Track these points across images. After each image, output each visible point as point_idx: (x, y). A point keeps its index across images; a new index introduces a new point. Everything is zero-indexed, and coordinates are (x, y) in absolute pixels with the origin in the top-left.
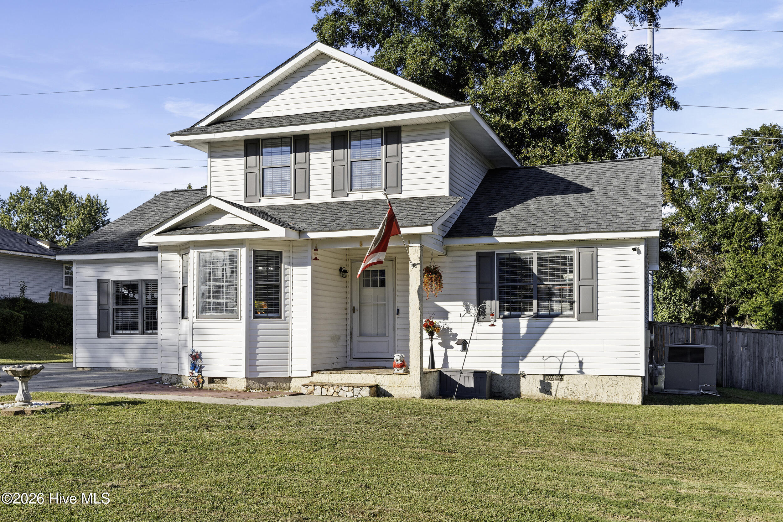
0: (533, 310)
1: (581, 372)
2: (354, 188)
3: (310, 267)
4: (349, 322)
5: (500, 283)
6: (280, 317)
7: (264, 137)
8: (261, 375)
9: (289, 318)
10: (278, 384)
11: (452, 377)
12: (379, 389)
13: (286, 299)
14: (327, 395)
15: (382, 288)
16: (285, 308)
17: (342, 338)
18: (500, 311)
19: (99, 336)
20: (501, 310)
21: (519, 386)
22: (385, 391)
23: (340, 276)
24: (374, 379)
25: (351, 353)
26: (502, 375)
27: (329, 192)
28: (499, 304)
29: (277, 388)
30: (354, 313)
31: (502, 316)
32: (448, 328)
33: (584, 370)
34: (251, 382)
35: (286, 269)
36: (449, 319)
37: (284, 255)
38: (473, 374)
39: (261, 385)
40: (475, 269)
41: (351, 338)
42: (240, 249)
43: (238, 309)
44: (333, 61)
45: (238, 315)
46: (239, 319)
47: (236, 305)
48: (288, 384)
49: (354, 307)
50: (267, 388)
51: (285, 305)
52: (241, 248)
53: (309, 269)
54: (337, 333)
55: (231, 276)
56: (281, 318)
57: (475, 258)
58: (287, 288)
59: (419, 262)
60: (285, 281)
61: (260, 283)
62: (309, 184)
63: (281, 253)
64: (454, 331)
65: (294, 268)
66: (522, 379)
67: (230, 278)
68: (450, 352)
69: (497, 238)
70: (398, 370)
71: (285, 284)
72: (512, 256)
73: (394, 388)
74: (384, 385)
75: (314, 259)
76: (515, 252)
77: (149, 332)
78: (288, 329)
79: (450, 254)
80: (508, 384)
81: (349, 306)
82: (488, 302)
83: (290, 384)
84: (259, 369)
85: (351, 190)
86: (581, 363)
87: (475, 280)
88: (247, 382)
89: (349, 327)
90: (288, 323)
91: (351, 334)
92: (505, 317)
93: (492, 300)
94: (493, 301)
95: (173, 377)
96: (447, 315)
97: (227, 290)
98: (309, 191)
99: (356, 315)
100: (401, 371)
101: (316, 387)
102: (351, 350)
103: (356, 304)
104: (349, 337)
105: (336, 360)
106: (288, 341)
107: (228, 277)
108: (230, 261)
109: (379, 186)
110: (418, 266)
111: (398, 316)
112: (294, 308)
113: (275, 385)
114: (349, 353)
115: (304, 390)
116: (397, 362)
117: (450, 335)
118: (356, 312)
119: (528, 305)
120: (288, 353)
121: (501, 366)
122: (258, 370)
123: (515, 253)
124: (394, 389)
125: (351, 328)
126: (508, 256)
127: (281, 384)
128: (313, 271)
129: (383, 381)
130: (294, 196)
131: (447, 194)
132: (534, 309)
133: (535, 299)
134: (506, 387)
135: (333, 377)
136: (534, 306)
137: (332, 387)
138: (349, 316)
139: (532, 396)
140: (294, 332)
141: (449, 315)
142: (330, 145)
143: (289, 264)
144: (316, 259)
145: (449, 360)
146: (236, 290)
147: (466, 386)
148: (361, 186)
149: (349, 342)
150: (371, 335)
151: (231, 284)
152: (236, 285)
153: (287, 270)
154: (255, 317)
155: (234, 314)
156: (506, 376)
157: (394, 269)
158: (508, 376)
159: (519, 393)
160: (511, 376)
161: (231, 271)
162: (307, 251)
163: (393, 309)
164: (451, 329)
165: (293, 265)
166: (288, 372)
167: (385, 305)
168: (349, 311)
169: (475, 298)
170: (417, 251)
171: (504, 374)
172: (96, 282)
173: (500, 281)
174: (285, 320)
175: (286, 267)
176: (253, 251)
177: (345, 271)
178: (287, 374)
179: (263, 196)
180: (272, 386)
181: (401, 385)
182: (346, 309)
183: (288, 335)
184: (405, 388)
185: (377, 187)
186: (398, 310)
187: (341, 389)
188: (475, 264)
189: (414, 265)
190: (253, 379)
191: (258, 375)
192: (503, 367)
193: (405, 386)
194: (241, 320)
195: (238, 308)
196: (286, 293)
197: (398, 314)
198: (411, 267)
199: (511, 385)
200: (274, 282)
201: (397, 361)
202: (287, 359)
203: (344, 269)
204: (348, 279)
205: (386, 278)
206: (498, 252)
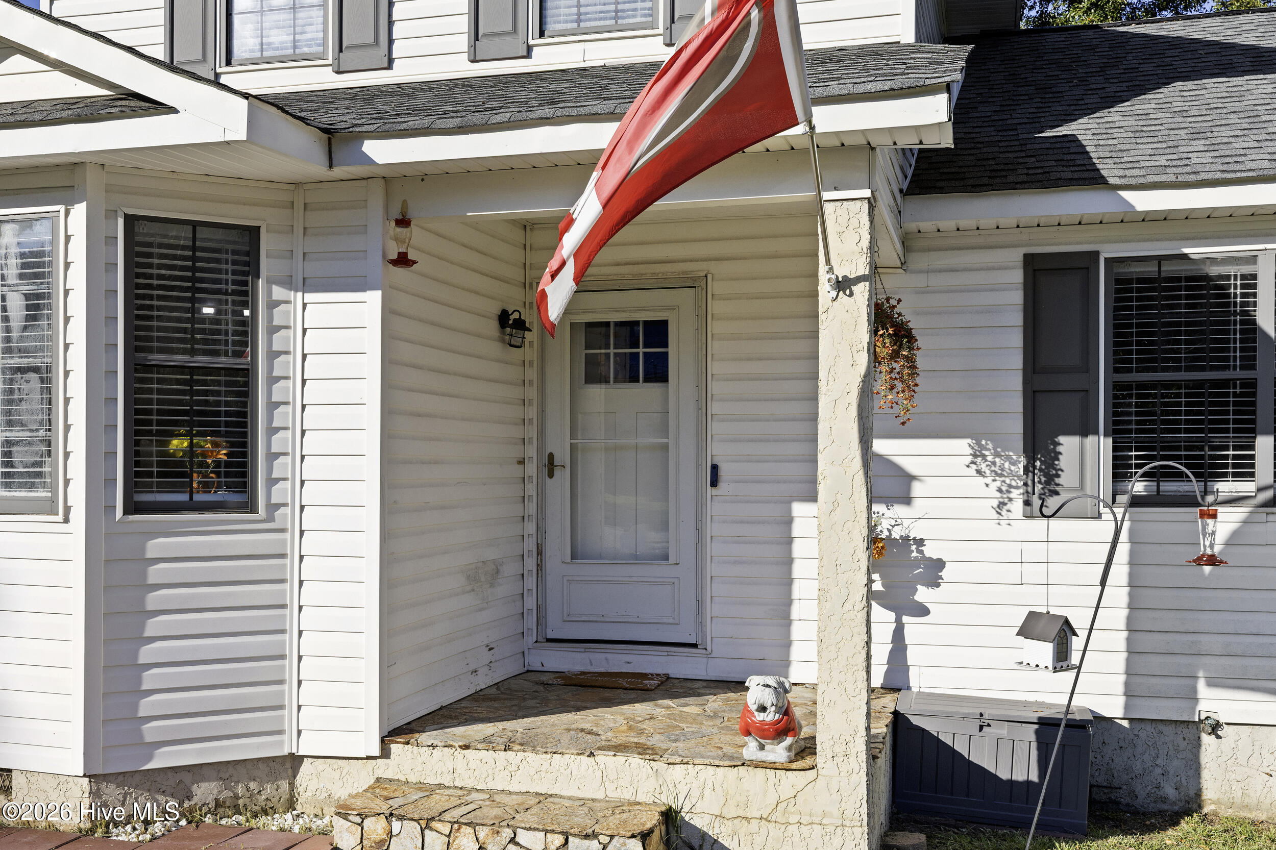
0: (1252, 475)
2: (551, 27)
3: (378, 294)
4: (531, 508)
5: (1116, 370)
6: (250, 506)
8: (162, 760)
9: (288, 510)
10: (240, 790)
11: (947, 739)
12: (678, 829)
13: (278, 429)
15: (655, 389)
16: (270, 469)
17: (510, 569)
18: (1115, 476)
20: (1120, 472)
21: (1195, 767)
22: (704, 835)
23: (502, 341)
24: (652, 784)
25: (541, 620)
26: (1125, 723)
27: (463, 43)
28: (1115, 449)
29: (236, 806)
30: (551, 475)
31: (1123, 499)
32: (906, 539)
34: (111, 791)
35: (278, 303)
36: (917, 503)
37: (266, 243)
38: (1037, 732)
39: (162, 799)
40: (1017, 319)
41: (540, 567)
42: (61, 208)
43: (54, 474)
45: (53, 501)
46: (60, 518)
47: (49, 453)
48: (284, 785)
49: (551, 456)
50: (191, 810)
51: (272, 457)
52: (69, 203)
53: (374, 299)
54: (491, 554)
55: (25, 328)
56: (253, 509)
57: (1017, 276)
58: (282, 383)
59: (863, 269)
60: (273, 355)
61: (155, 358)
62: (390, 15)
63: (253, 233)
64: (930, 551)
65: (310, 297)
66: (1207, 740)
67: (21, 339)
68: (913, 627)
69: (1127, 195)
70: (762, 747)
71: (271, 368)
72: (1168, 268)
73: (743, 828)
74: (698, 809)
75: (395, 263)
76: (1186, 251)
78: (283, 556)
79: (919, 261)
80: (1146, 757)
81: (532, 451)
82: (1068, 444)
83: (292, 786)
84: (151, 731)
85: (542, 34)
87: (1017, 361)
88: (95, 794)
89: (531, 528)
90: (283, 530)
91: (540, 553)
92: (1136, 502)
93: (1084, 433)
94: (1091, 440)
96: (910, 488)
97: (11, 392)
98: (391, 41)
99: (561, 482)
100: (778, 752)
101: (396, 826)
102: (541, 611)
103: (561, 450)
104: (531, 563)
105: (487, 656)
106: (284, 606)
107: (15, 334)
108: (24, 266)
109: (645, 16)
110: (862, 291)
111: (715, 491)
112: (311, 468)
113: (227, 794)
114: (531, 621)
115: (346, 835)
116: (760, 717)
117: (916, 563)
118: (557, 472)
119: (1226, 457)
120: (282, 657)
121: (1121, 689)
122: (148, 739)
123: (1185, 256)
124: (742, 833)
125: (541, 530)
126: (1152, 269)
127: (253, 785)
128: (388, 312)
129: (695, 793)
130: (337, 59)
131: (908, 36)
132: (1258, 470)
133: (1265, 433)
134: (1138, 767)
135: (472, 765)
136: (1258, 462)
137: (469, 830)
138: (531, 489)
139: (1246, 807)
140: (309, 569)
141: (917, 489)
143: (289, 283)
144: (403, 261)
145: (913, 656)
146: (49, 391)
147: (1004, 775)
148: (579, 21)
149: (531, 582)
150: (615, 558)
151: (24, 362)
152: (49, 369)
153: (282, 307)
154: (132, 508)
155: (42, 494)
156: (1138, 726)
157: (702, 317)
158: (1149, 727)
159: (1192, 793)
160: (1161, 727)
161: (28, 308)
162: (364, 229)
163: (698, 465)
164: (920, 542)
165: (307, 286)
166: (286, 737)
167: (665, 448)
168: (532, 469)
169: (1016, 426)
170: (854, 222)
171: (1131, 720)
173: (1118, 364)
174: (270, 518)
175: (278, 292)
176: (121, 222)
177: (520, 325)
178: (281, 743)
179: (228, 63)
180: (210, 800)
181: (778, 816)
182: (522, 462)
183: (283, 581)
184: (793, 829)
185: (638, 20)
186: (715, 468)
187: (513, 841)
188: (1017, 297)
189: (843, 285)
190: (122, 778)
191: (150, 758)
192: (1129, 693)
193: (794, 819)
194: (66, 520)
195: (55, 466)
196: (278, 404)
197: (714, 483)
198: (825, 290)
199: (1159, 762)
200: (222, 359)
201: (763, 709)
202: (281, 682)
203: (516, 316)
204: (530, 353)
205: (671, 350)
206: (1108, 251)
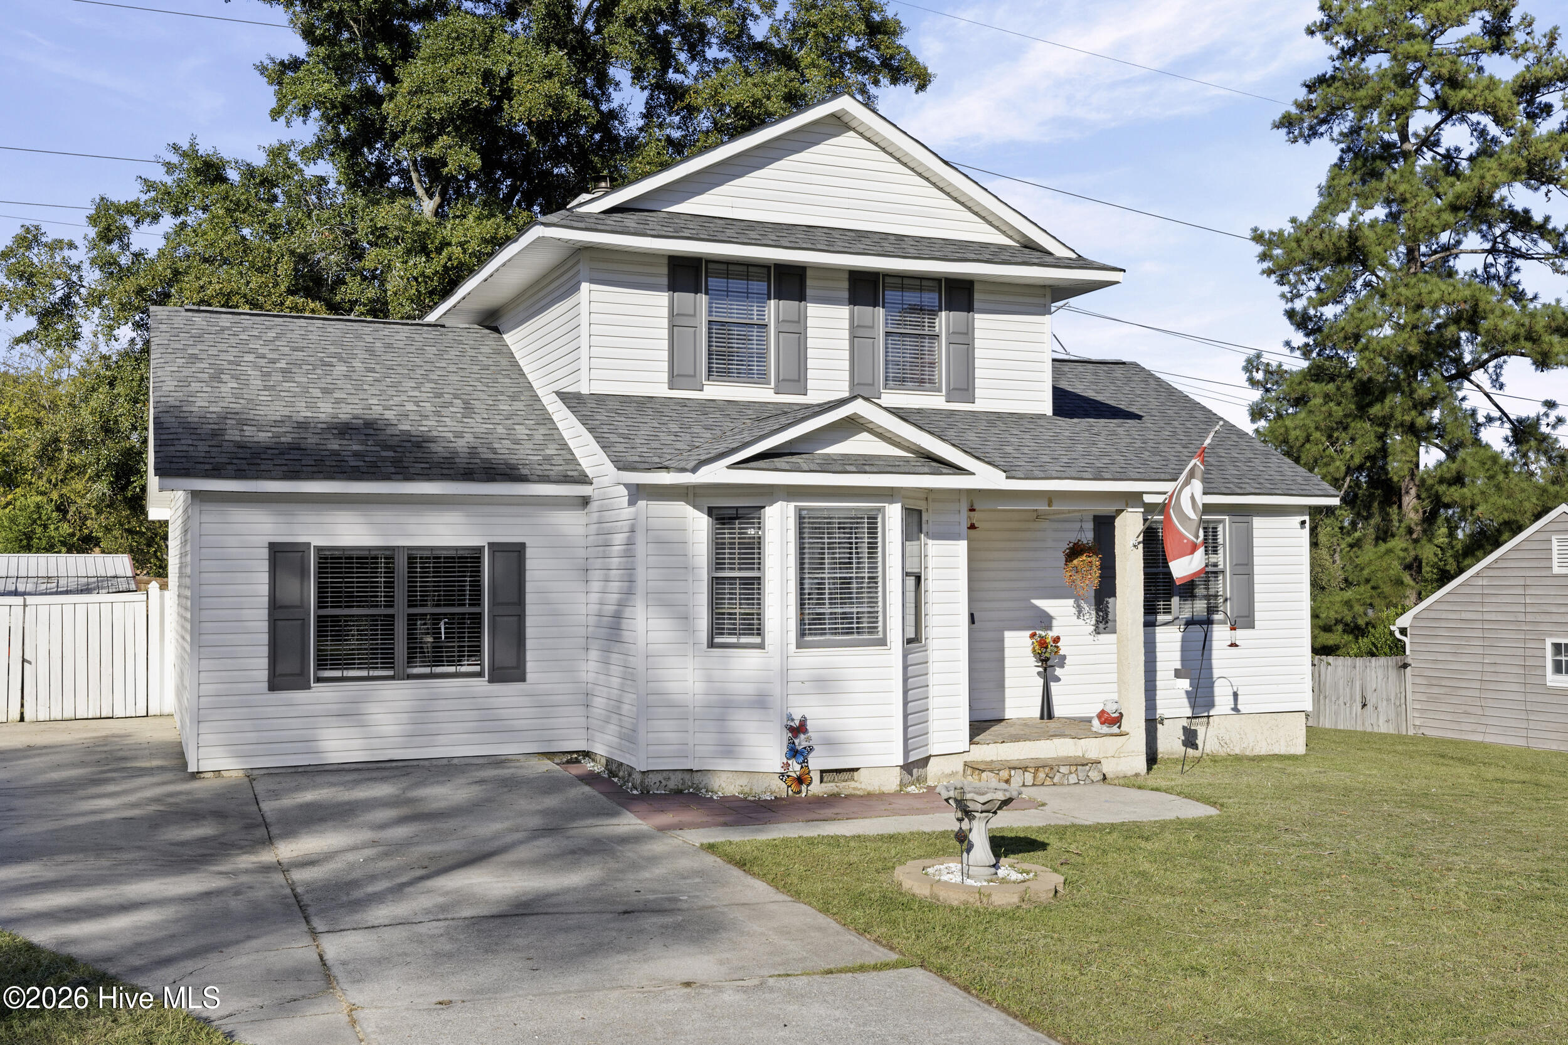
0: (1171, 612)
1: (1236, 709)
2: (889, 383)
3: (965, 542)
7: (709, 257)
13: (926, 603)
14: (1034, 785)
16: (925, 622)
19: (273, 686)
21: (1155, 738)
33: (1239, 707)
35: (926, 545)
36: (1055, 628)
37: (924, 517)
42: (886, 505)
43: (884, 628)
44: (852, 133)
45: (884, 639)
46: (888, 647)
47: (880, 617)
51: (925, 616)
52: (891, 502)
53: (963, 545)
56: (920, 641)
58: (927, 582)
62: (806, 365)
63: (920, 512)
64: (1062, 651)
66: (1159, 726)
70: (1109, 729)
71: (924, 575)
75: (969, 528)
77: (416, 671)
78: (928, 662)
82: (1111, 602)
85: (885, 387)
86: (1235, 695)
90: (928, 650)
95: (673, 777)
96: (1051, 622)
98: (806, 380)
100: (1116, 729)
106: (928, 686)
109: (934, 383)
116: (1113, 715)
120: (928, 709)
122: (909, 748)
130: (776, 386)
131: (1042, 411)
136: (1172, 607)
139: (1172, 753)
141: (1055, 623)
142: (846, 295)
143: (928, 535)
144: (972, 527)
146: (879, 588)
148: (902, 381)
155: (876, 636)
161: (868, 548)
162: (959, 512)
165: (933, 536)
166: (929, 747)
172: (266, 551)
174: (925, 645)
175: (926, 540)
178: (928, 750)
181: (1117, 755)
183: (928, 674)
185: (931, 385)
191: (909, 758)
194: (890, 649)
195: (884, 624)
196: (926, 591)
201: (1115, 712)
202: (928, 721)
